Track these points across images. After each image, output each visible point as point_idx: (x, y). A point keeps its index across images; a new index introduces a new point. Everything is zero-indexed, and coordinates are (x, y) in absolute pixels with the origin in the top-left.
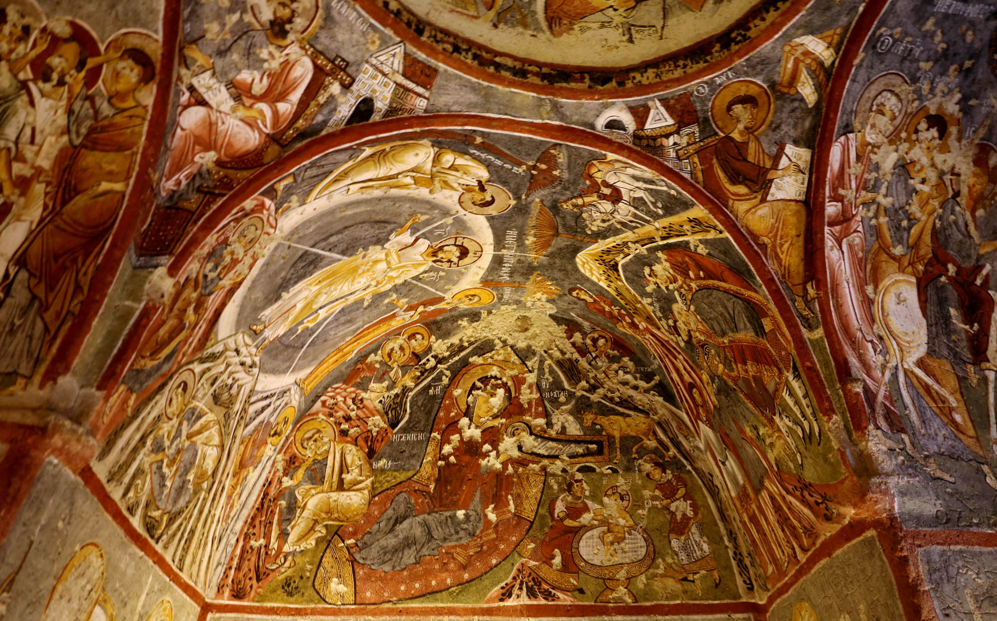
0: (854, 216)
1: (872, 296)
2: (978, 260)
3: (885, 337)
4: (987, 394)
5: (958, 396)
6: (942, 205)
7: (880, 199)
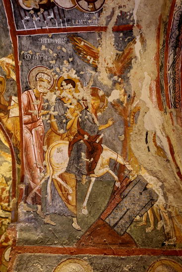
0: (38, 120)
1: (45, 150)
2: (98, 133)
3: (48, 166)
4: (88, 188)
5: (74, 188)
6: (81, 112)
7: (51, 112)
